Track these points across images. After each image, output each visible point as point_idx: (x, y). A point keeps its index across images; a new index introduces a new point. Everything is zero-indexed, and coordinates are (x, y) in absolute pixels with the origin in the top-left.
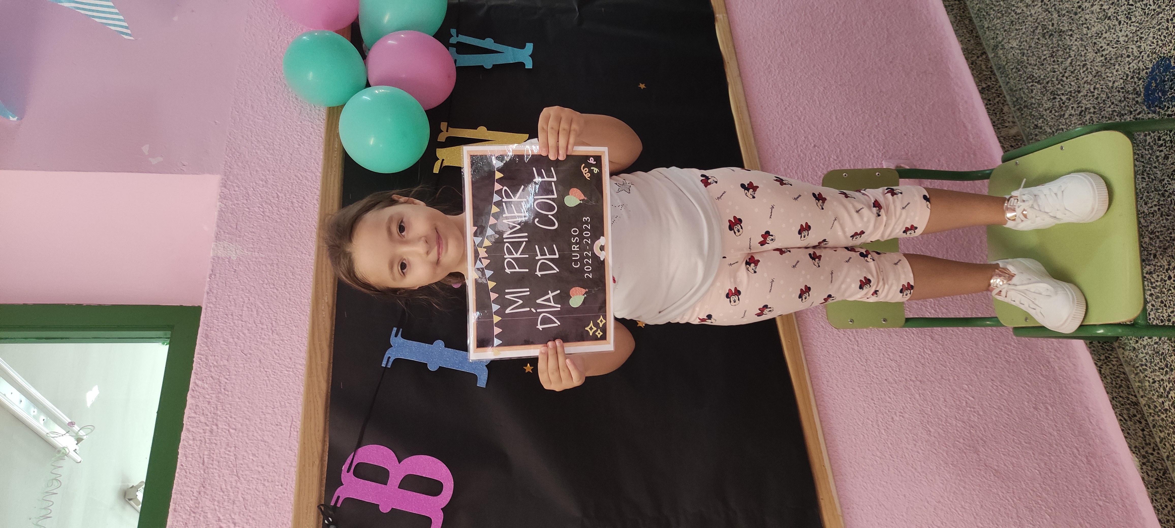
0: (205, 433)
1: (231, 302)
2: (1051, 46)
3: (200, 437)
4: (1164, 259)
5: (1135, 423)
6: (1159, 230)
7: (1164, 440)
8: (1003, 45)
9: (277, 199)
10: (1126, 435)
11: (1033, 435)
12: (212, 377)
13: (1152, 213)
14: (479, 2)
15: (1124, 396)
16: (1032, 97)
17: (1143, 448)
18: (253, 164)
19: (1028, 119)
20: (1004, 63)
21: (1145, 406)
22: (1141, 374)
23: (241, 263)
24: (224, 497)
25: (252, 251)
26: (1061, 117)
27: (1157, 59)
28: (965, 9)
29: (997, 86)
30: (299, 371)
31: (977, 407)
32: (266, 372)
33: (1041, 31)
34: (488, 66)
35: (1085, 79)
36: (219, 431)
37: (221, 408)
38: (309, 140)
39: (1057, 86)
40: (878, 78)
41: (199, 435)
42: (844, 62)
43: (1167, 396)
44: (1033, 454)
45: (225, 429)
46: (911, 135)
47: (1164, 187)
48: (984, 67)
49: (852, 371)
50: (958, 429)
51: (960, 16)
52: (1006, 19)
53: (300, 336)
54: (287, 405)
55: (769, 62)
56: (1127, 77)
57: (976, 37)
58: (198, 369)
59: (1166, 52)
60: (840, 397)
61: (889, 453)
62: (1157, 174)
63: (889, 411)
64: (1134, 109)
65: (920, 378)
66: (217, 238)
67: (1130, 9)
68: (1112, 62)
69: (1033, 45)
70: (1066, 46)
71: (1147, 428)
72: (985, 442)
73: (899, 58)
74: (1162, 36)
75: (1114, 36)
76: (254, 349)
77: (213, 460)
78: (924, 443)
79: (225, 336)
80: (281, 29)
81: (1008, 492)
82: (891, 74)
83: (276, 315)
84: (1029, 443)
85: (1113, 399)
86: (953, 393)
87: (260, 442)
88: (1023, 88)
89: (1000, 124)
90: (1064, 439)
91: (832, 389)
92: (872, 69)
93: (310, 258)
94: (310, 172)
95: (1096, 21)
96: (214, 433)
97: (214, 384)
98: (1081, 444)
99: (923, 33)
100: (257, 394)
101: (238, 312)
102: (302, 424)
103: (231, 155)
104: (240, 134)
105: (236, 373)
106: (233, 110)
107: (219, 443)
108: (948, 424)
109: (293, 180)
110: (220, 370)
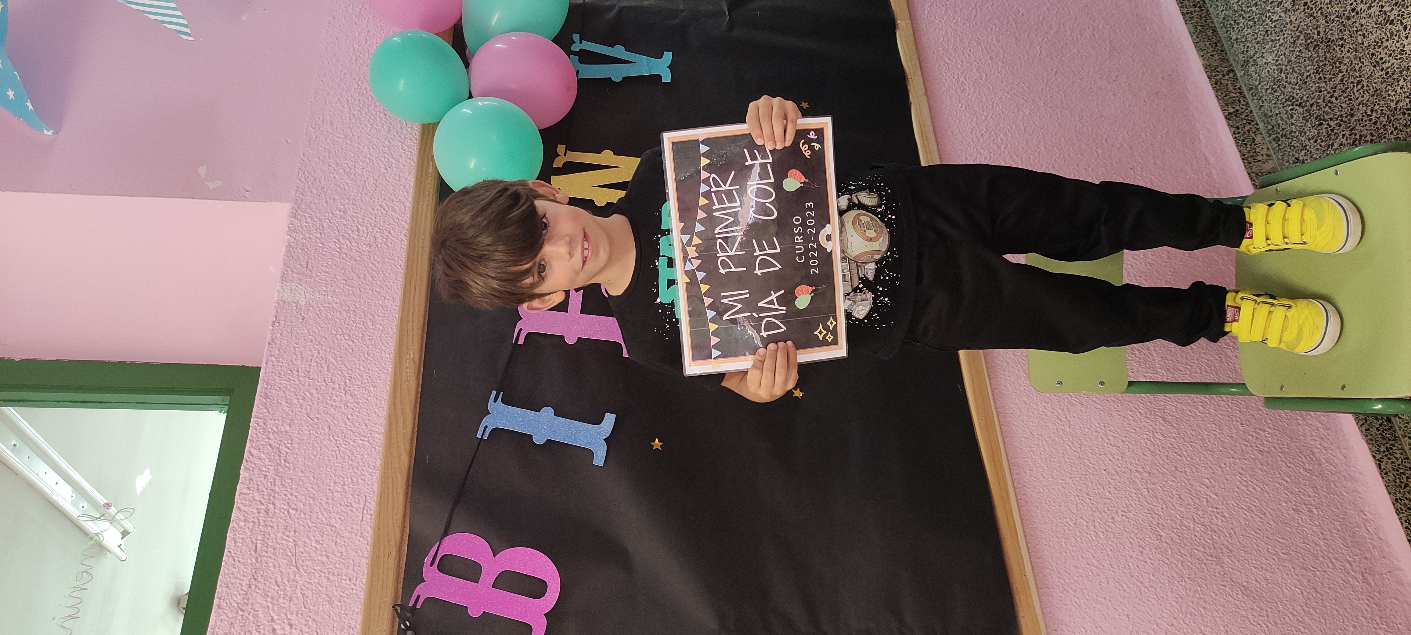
0: (259, 513)
1: (296, 355)
2: (1316, 59)
3: (254, 518)
8: (1255, 61)
9: (357, 233)
11: (1293, 544)
12: (270, 445)
14: (608, 3)
16: (1292, 124)
18: (329, 191)
19: (1286, 151)
20: (1257, 83)
23: (311, 308)
24: (279, 592)
25: (325, 295)
28: (1207, 17)
29: (1247, 111)
30: (376, 440)
31: (1221, 507)
32: (336, 440)
33: (1303, 41)
34: (617, 79)
35: (1360, 99)
36: (276, 511)
37: (280, 483)
38: (398, 163)
39: (1323, 110)
40: (1098, 99)
41: (252, 516)
42: (1056, 79)
44: (1293, 568)
45: (284, 509)
46: (1139, 169)
48: (1231, 88)
49: (1062, 459)
50: (1197, 534)
51: (1201, 26)
52: (1258, 28)
53: (379, 398)
54: (359, 480)
55: (962, 79)
58: (254, 436)
60: (1046, 490)
61: (1108, 562)
63: (1109, 510)
65: (1148, 468)
66: (284, 278)
68: (1395, 76)
69: (1293, 59)
70: (1335, 59)
72: (1231, 551)
73: (1124, 76)
75: (1398, 45)
76: (322, 413)
77: (267, 547)
78: (1154, 550)
79: (288, 396)
80: (369, 32)
81: (1260, 615)
82: (1114, 95)
83: (350, 372)
84: (1289, 554)
85: (1397, 500)
86: (1190, 489)
87: (325, 526)
88: (1280, 113)
89: (1251, 157)
90: (1333, 549)
91: (1036, 480)
92: (1091, 88)
93: (395, 305)
94: (398, 202)
95: (1375, 26)
96: (270, 514)
97: (273, 454)
98: (1355, 557)
99: (1154, 45)
100: (324, 468)
101: (305, 368)
102: (377, 505)
103: (304, 180)
104: (316, 155)
105: (299, 441)
106: (308, 126)
107: (275, 526)
108: (1183, 528)
109: (377, 210)
110: (280, 437)
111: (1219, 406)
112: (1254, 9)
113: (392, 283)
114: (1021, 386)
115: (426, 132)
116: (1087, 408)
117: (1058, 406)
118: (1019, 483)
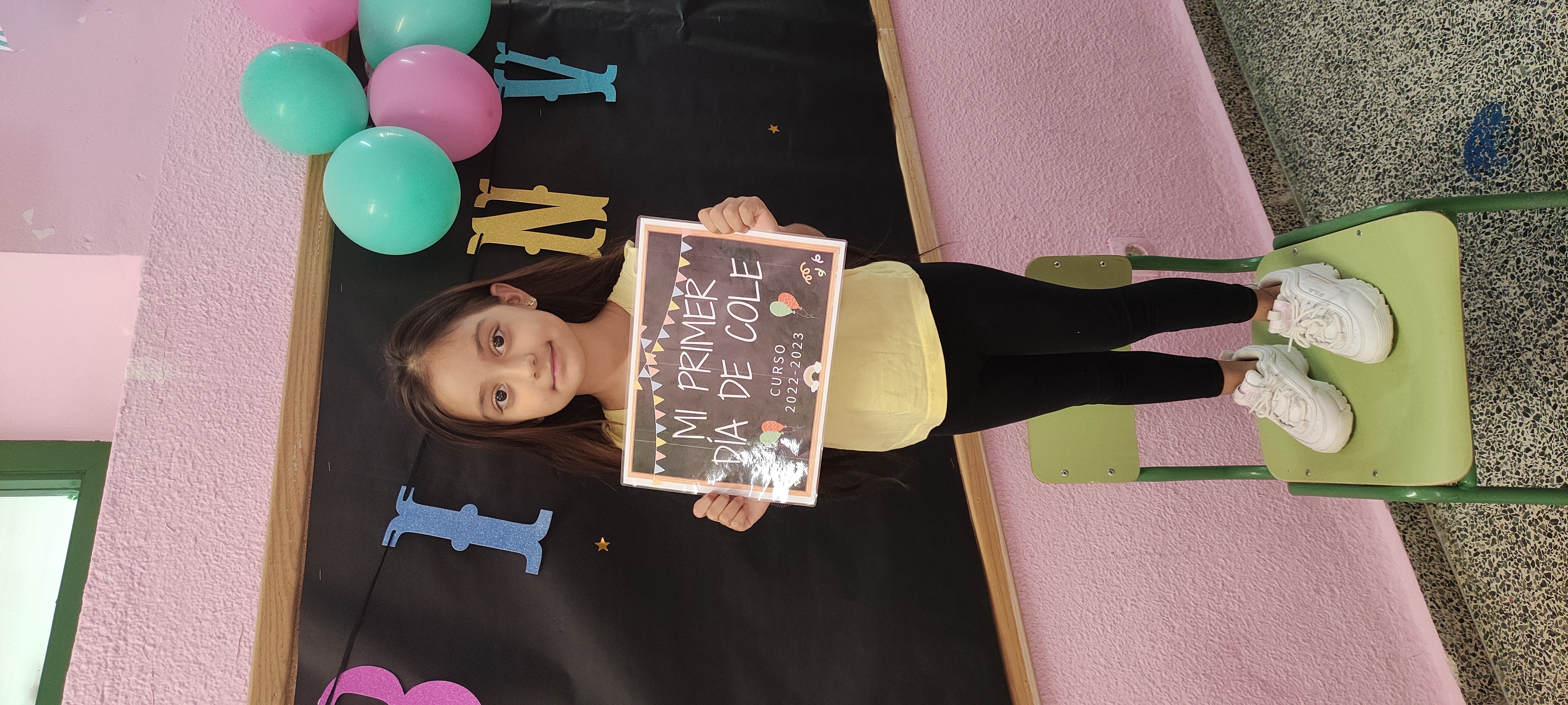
0: (106, 652)
1: (153, 449)
2: (1337, 82)
3: (99, 658)
4: (1491, 383)
5: (1451, 611)
6: (1485, 343)
7: (1490, 636)
8: (1271, 79)
9: (229, 293)
10: (1440, 628)
11: (1314, 630)
12: (120, 565)
13: (1475, 319)
14: (540, 4)
15: (1436, 573)
16: (1311, 152)
17: (1462, 647)
18: (192, 239)
19: (1304, 181)
20: (1273, 104)
21: (1464, 586)
22: (1458, 541)
23: (171, 389)
25: (189, 372)
26: (1350, 181)
27: (1483, 106)
28: (1220, 26)
29: (1262, 135)
30: (255, 553)
31: (1237, 590)
32: (204, 555)
33: (1324, 61)
34: (552, 98)
35: (1384, 129)
36: (128, 648)
37: (132, 613)
38: (280, 203)
39: (1345, 138)
40: (1102, 121)
41: (97, 656)
42: (1056, 98)
43: (1495, 575)
44: (1315, 657)
45: (138, 645)
46: (1147, 202)
47: (1491, 283)
48: (1245, 109)
49: (1066, 542)
50: (1212, 622)
51: (1213, 37)
52: (1275, 43)
53: (259, 500)
54: (235, 605)
55: (952, 98)
56: (1442, 127)
57: (1235, 66)
58: (99, 553)
59: (1494, 96)
60: (1049, 579)
61: (1117, 660)
62: (1482, 265)
63: (1117, 599)
64: (1451, 173)
65: (1159, 550)
66: (136, 352)
67: (1445, 35)
68: (1421, 107)
69: (1312, 80)
70: (1357, 83)
71: (1467, 618)
72: (1249, 641)
73: (1130, 95)
74: (1489, 74)
75: (1424, 71)
76: (186, 522)
77: (117, 695)
78: (1166, 644)
79: (142, 502)
80: (243, 38)
82: (1119, 116)
83: (222, 468)
84: (1310, 641)
85: (1421, 576)
86: (1205, 572)
87: (192, 664)
88: (1298, 139)
89: (1267, 188)
90: (1356, 634)
91: (1037, 567)
92: (1094, 109)
93: (278, 382)
94: (281, 252)
95: (1400, 49)
96: (120, 652)
97: (123, 576)
98: (1379, 641)
99: (1162, 59)
100: (190, 590)
101: (164, 465)
102: (257, 636)
103: (160, 226)
104: (176, 194)
105: (157, 558)
106: (165, 158)
107: (127, 668)
108: (1198, 616)
109: (255, 263)
110: (133, 553)
112: (1270, 20)
113: (274, 355)
114: (1021, 458)
115: (315, 165)
118: (1019, 572)
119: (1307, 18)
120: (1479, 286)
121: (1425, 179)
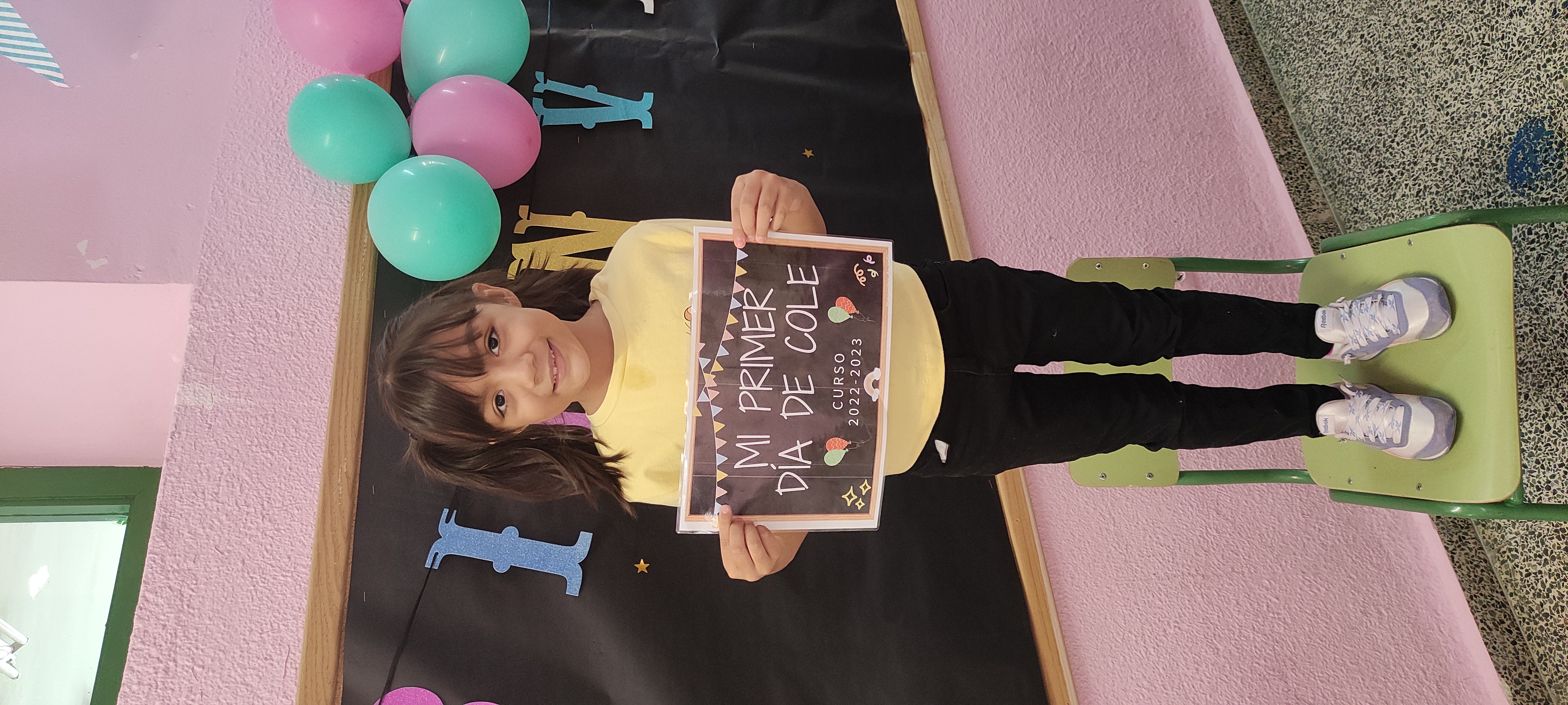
0: (156, 673)
1: (202, 473)
2: (1375, 99)
3: (150, 679)
4: (1540, 401)
5: (1503, 633)
6: (1532, 360)
7: (1544, 659)
8: (1307, 97)
9: (276, 320)
10: (1491, 650)
11: (1362, 652)
12: (170, 587)
13: (1522, 336)
14: (577, 34)
15: (1487, 594)
16: (1350, 170)
17: (1515, 669)
18: (241, 268)
19: (1343, 199)
20: (1310, 122)
21: (1515, 607)
22: (1509, 562)
23: (220, 414)
25: (237, 397)
26: (1390, 198)
27: (1525, 121)
28: (1254, 46)
29: (1300, 153)
30: (301, 575)
31: (1282, 612)
32: (252, 578)
33: (1361, 78)
34: (590, 125)
35: (1424, 146)
36: (178, 669)
37: (182, 634)
38: (325, 231)
39: (1384, 155)
40: (1137, 141)
41: (147, 677)
42: (1090, 119)
43: (1548, 596)
44: (1363, 679)
45: (187, 666)
46: (1184, 221)
47: (1537, 300)
48: (1282, 127)
49: (1107, 563)
50: (1257, 644)
51: (1248, 56)
52: (1311, 61)
53: (305, 523)
54: (281, 626)
55: (986, 120)
56: (1483, 144)
59: (1537, 111)
60: (1090, 601)
61: (1160, 682)
62: (1527, 281)
63: (1159, 621)
64: (1494, 189)
65: (1202, 571)
66: (185, 378)
67: (1485, 50)
68: (1462, 123)
69: (1350, 98)
70: (1396, 100)
71: (1520, 640)
72: (1295, 664)
73: (1165, 114)
74: (1531, 89)
75: (1464, 87)
76: (234, 545)
78: (1210, 666)
79: (191, 525)
80: (289, 71)
82: (1154, 136)
83: (269, 492)
84: (1358, 664)
85: (1471, 597)
86: (1249, 593)
87: (240, 685)
88: (1336, 157)
89: (1306, 206)
90: (1405, 656)
91: (1078, 589)
92: (1129, 129)
93: (323, 407)
94: (326, 279)
95: (1438, 65)
96: (170, 674)
97: (173, 598)
98: (1429, 664)
99: (1197, 79)
100: (238, 613)
101: (213, 489)
102: (302, 658)
103: (209, 255)
104: (224, 223)
105: (206, 581)
106: (214, 188)
107: (177, 688)
108: (1242, 638)
109: (301, 291)
110: (182, 576)
111: (1277, 493)
112: (1305, 38)
114: (1060, 479)
115: (360, 194)
116: (1133, 502)
117: (1101, 501)
118: (1059, 594)
119: (1343, 36)
120: (1525, 302)
121: (1467, 196)
